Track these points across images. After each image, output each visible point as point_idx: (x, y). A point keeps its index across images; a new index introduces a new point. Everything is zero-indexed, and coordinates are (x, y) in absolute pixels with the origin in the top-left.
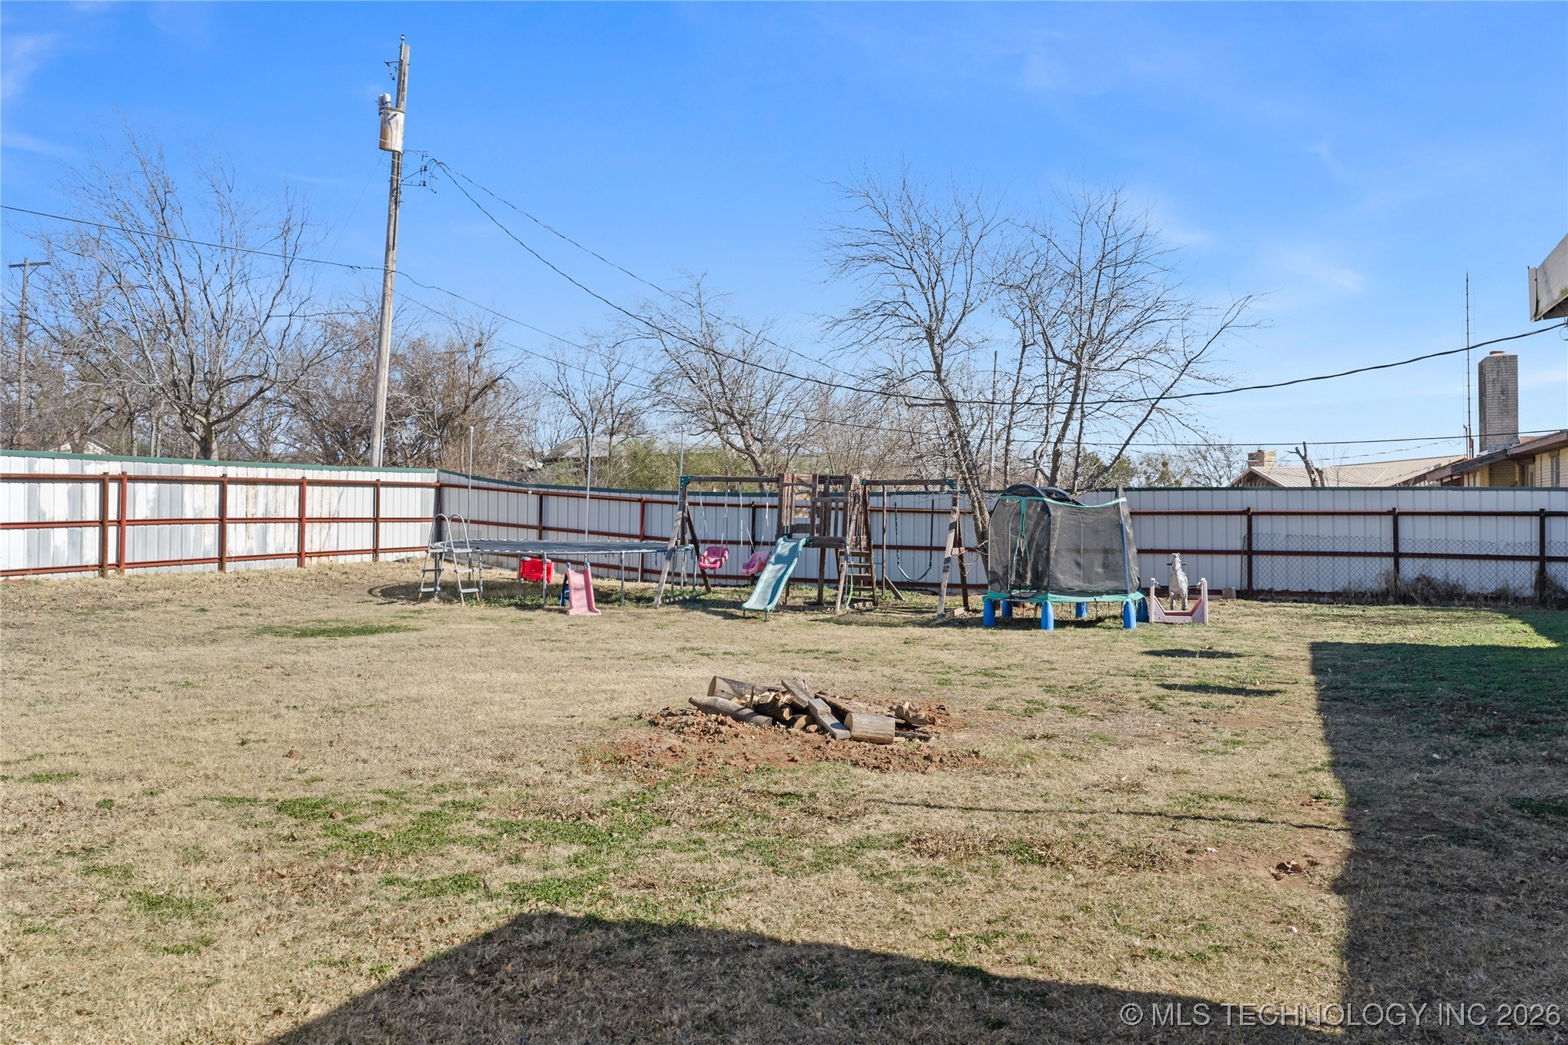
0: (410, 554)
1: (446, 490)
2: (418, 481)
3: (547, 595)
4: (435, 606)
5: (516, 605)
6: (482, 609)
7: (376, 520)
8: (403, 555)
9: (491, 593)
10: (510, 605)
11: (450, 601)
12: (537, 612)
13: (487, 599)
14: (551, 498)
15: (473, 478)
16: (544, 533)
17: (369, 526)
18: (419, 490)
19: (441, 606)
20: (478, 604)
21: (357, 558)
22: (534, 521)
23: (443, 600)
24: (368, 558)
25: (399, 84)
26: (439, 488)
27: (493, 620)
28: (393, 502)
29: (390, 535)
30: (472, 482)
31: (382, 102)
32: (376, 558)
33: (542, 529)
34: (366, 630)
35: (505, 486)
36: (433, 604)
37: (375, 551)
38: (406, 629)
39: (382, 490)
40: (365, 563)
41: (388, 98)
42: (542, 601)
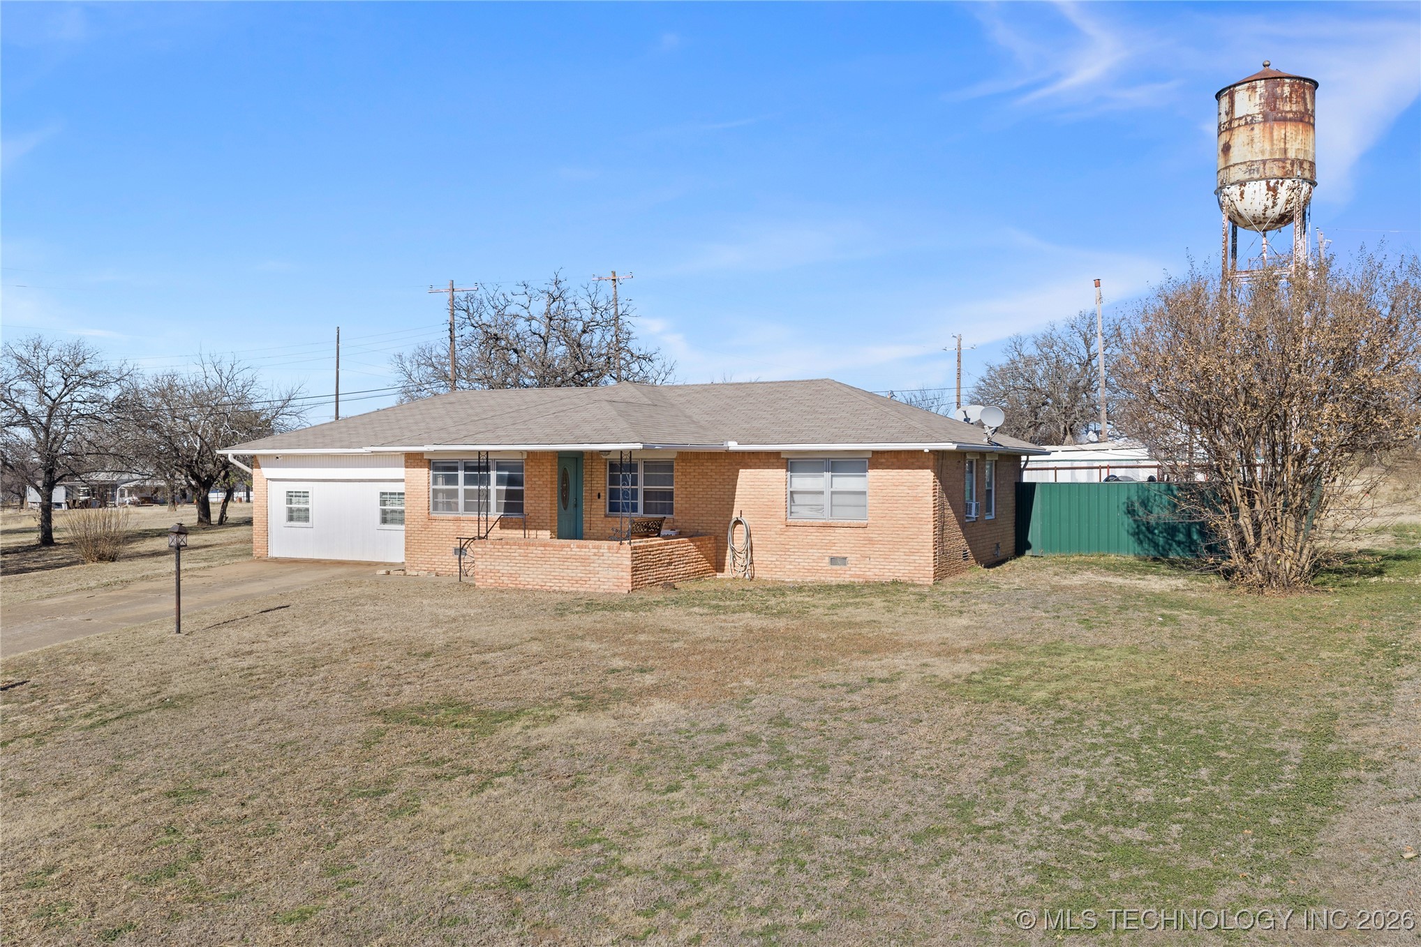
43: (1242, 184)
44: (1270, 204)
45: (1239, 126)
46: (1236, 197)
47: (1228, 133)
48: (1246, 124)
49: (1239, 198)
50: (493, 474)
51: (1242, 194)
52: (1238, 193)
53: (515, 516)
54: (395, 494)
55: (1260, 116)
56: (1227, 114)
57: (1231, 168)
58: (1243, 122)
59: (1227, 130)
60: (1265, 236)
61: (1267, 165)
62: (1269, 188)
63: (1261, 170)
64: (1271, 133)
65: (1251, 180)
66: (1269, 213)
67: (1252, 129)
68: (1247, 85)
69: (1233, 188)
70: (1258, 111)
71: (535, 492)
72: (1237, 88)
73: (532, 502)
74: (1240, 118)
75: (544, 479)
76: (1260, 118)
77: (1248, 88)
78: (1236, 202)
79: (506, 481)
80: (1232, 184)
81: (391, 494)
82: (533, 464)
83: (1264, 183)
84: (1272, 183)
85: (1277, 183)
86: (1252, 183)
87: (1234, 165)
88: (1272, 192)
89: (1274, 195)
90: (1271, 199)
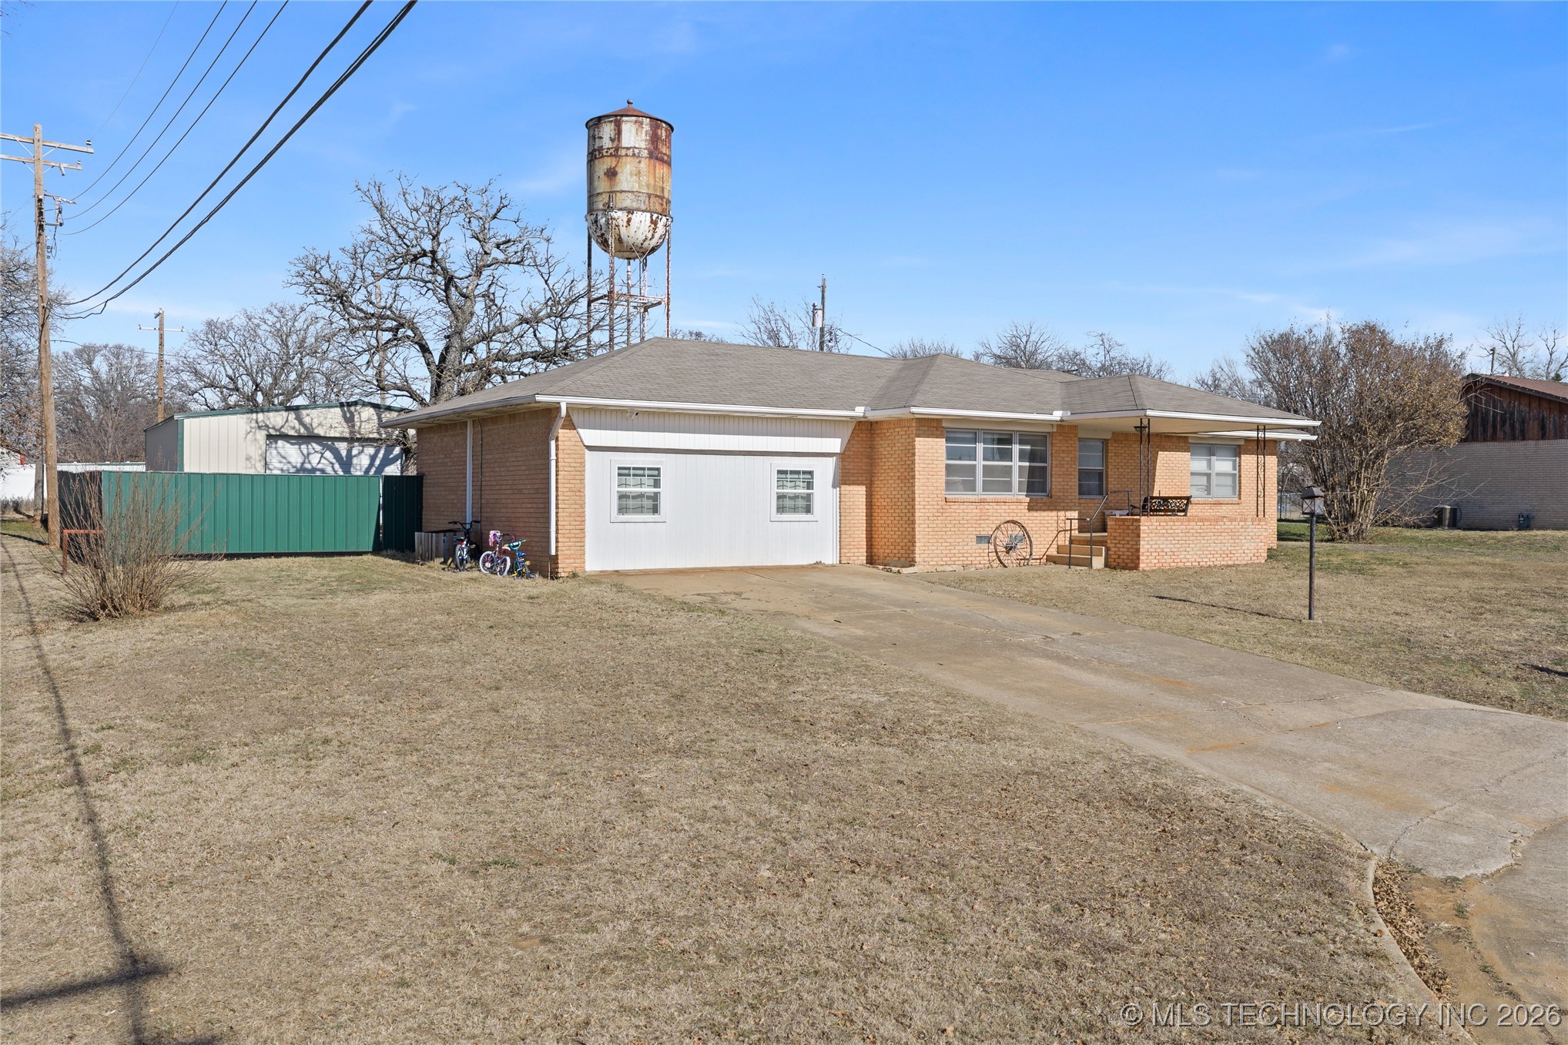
43: (630, 211)
44: (650, 236)
45: (626, 155)
46: (622, 222)
47: (614, 159)
48: (634, 155)
49: (625, 224)
50: (1016, 448)
51: (629, 221)
52: (626, 219)
53: (1039, 495)
54: (798, 472)
55: (646, 151)
56: (612, 140)
57: (618, 194)
58: (630, 152)
59: (611, 155)
60: (629, 264)
61: (651, 200)
62: (652, 222)
63: (647, 202)
64: (655, 170)
65: (638, 210)
66: (646, 244)
67: (640, 162)
68: (634, 118)
69: (620, 213)
70: (644, 147)
71: (1063, 469)
72: (624, 118)
73: (1060, 480)
74: (628, 149)
75: (1072, 456)
76: (645, 153)
77: (636, 122)
78: (621, 227)
79: (1027, 456)
80: (620, 209)
81: (792, 472)
82: (1061, 438)
83: (649, 215)
84: (655, 216)
85: (658, 217)
86: (640, 213)
87: (622, 192)
88: (653, 226)
89: (655, 229)
90: (651, 232)
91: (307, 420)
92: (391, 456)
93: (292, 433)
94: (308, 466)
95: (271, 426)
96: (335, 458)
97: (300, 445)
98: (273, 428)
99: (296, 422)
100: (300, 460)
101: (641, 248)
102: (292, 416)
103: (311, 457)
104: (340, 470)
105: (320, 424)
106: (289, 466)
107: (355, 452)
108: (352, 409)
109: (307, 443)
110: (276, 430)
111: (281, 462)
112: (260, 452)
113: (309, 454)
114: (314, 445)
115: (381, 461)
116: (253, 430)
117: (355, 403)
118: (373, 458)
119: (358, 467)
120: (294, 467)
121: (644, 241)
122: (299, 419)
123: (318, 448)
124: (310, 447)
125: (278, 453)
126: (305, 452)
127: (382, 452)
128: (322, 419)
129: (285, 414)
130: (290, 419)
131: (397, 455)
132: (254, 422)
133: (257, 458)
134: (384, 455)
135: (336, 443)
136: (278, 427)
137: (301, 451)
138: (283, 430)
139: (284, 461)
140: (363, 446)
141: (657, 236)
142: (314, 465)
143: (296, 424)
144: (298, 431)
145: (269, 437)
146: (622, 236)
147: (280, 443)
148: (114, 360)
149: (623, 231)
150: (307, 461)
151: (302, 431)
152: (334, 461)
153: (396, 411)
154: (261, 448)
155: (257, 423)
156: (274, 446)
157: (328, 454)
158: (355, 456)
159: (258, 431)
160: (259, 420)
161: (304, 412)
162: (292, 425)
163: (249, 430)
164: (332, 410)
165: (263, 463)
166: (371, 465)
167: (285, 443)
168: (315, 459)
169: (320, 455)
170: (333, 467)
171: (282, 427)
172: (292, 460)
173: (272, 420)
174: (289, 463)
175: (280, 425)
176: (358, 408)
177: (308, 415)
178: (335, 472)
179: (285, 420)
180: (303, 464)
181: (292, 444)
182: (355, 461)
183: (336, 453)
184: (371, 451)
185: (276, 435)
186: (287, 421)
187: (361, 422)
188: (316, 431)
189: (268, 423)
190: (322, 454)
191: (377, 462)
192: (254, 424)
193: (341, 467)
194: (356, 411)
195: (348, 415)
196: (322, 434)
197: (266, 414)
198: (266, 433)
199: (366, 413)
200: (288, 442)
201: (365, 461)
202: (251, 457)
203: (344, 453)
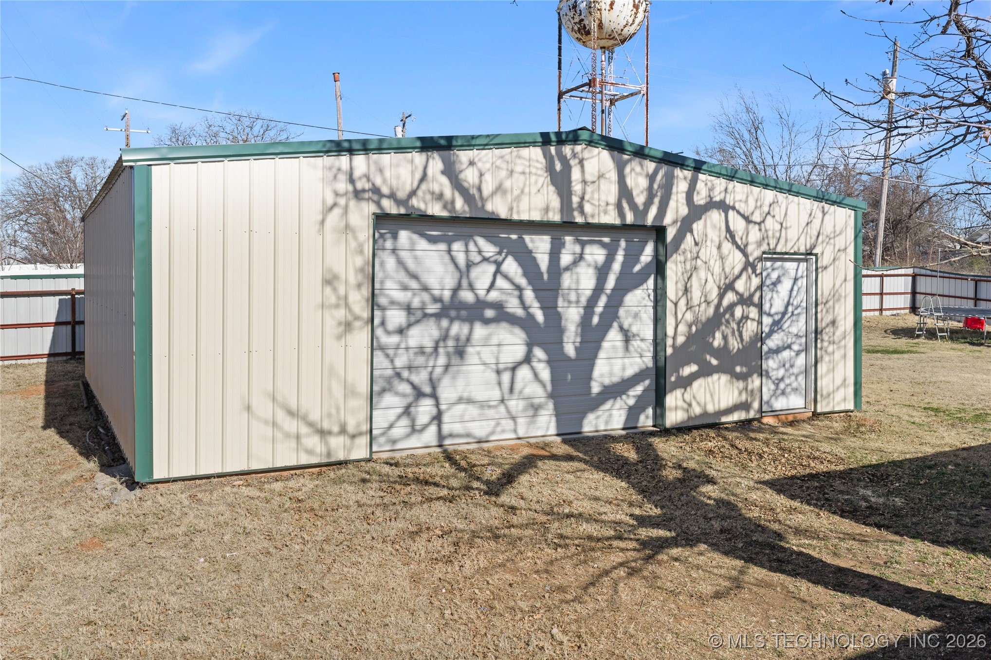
0: (898, 311)
1: (918, 278)
2: (903, 273)
3: (986, 338)
4: (924, 341)
5: (968, 343)
6: (949, 344)
7: (881, 294)
8: (895, 312)
9: (954, 335)
10: (965, 343)
11: (931, 339)
12: (982, 347)
13: (951, 339)
14: (982, 283)
15: (940, 272)
16: (978, 302)
17: (878, 297)
18: (903, 278)
19: (926, 341)
20: (947, 341)
21: (872, 313)
22: (972, 295)
23: (927, 338)
24: (877, 313)
25: (893, 62)
26: (914, 277)
27: (960, 350)
28: (891, 284)
29: (888, 302)
30: (939, 274)
31: (884, 74)
32: (881, 314)
33: (976, 299)
34: (896, 352)
35: (954, 276)
36: (922, 340)
37: (881, 310)
38: (916, 352)
39: (885, 278)
40: (876, 316)
41: (888, 72)
42: (983, 341)
44: (631, 21)
46: (605, 5)
49: (608, 8)
62: (634, 5)
78: (603, 11)
88: (635, 10)
89: (636, 14)
90: (633, 17)
91: (469, 176)
92: (637, 268)
93: (436, 210)
94: (467, 296)
95: (385, 190)
96: (525, 274)
97: (449, 242)
98: (392, 196)
99: (444, 180)
100: (450, 282)
101: (620, 34)
102: (436, 164)
103: (475, 273)
104: (536, 304)
105: (499, 189)
106: (426, 297)
107: (566, 259)
108: (567, 150)
109: (467, 238)
110: (399, 202)
111: (405, 288)
112: (359, 261)
113: (470, 265)
114: (481, 241)
115: (618, 280)
116: (342, 201)
117: (574, 137)
118: (602, 272)
119: (573, 297)
120: (437, 300)
121: (625, 27)
122: (451, 172)
123: (489, 249)
124: (472, 247)
125: (400, 263)
126: (461, 258)
127: (620, 258)
128: (503, 174)
129: (419, 158)
130: (430, 172)
131: (648, 265)
132: (342, 177)
133: (352, 279)
134: (624, 265)
135: (527, 238)
136: (402, 194)
137: (453, 260)
138: (414, 202)
139: (414, 284)
140: (583, 244)
141: (637, 21)
142: (482, 293)
143: (443, 184)
144: (449, 205)
145: (381, 219)
146: (603, 22)
147: (404, 236)
148: (89, 171)
149: (606, 16)
150: (465, 283)
151: (460, 204)
152: (523, 282)
153: (652, 158)
154: (361, 252)
155: (352, 181)
156: (389, 244)
157: (511, 266)
158: (567, 269)
159: (352, 203)
160: (357, 174)
161: (464, 156)
162: (436, 188)
163: (330, 201)
164: (525, 152)
165: (366, 291)
166: (599, 289)
167: (415, 237)
168: (482, 276)
169: (492, 268)
170: (521, 298)
171: (413, 193)
172: (432, 281)
173: (387, 174)
174: (426, 289)
175: (408, 189)
176: (578, 148)
177: (472, 163)
178: (525, 307)
179: (418, 175)
180: (456, 291)
181: (432, 240)
182: (567, 280)
183: (526, 259)
184: (596, 254)
185: (400, 216)
186: (424, 178)
187: (584, 182)
188: (489, 207)
189: (378, 181)
190: (499, 264)
191: (611, 283)
192: (343, 186)
193: (538, 298)
194: (574, 155)
195: (558, 167)
196: (503, 215)
197: (374, 157)
198: (373, 208)
199: (595, 161)
200: (423, 235)
201: (586, 279)
202: (336, 277)
203: (543, 261)
